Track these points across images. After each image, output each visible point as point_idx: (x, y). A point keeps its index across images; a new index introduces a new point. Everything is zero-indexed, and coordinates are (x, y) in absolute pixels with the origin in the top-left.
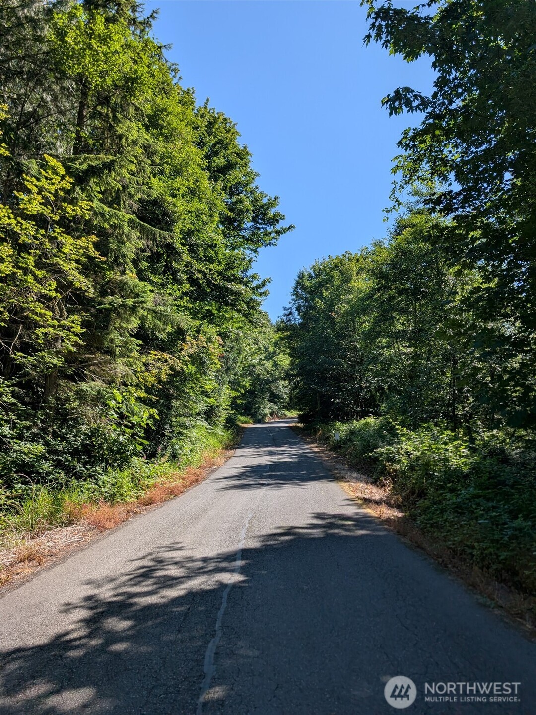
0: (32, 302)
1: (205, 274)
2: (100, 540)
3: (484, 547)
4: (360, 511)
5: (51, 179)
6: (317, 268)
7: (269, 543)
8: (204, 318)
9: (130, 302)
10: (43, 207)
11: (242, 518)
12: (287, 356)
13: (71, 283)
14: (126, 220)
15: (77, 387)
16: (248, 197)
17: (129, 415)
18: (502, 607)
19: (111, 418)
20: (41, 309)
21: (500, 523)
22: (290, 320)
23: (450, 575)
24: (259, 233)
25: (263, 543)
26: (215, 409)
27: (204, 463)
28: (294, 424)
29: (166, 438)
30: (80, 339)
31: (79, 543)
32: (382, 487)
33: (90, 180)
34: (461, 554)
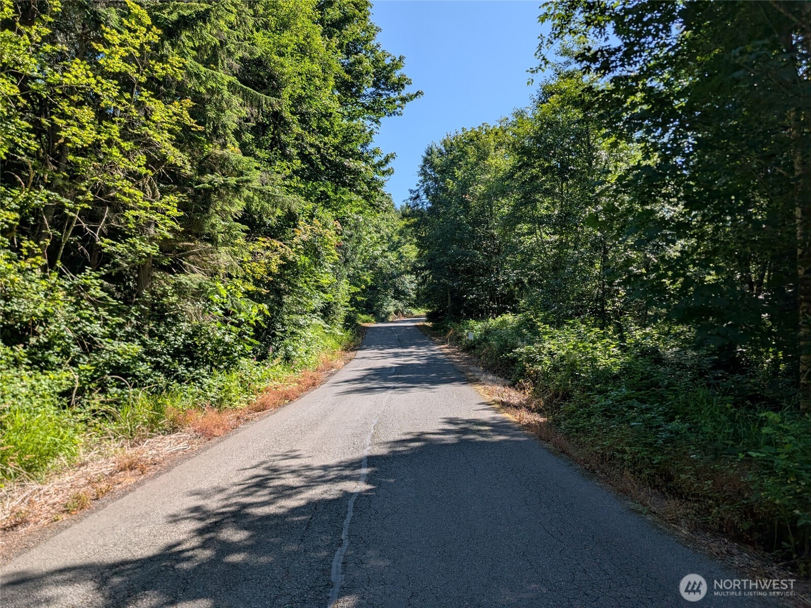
0: (119, 180)
1: (318, 149)
2: (208, 448)
3: (636, 451)
4: (497, 415)
5: (135, 31)
6: (448, 143)
7: (398, 449)
8: (317, 201)
9: (232, 181)
10: (127, 65)
11: (366, 423)
12: (414, 246)
13: (164, 158)
14: (226, 83)
15: (174, 280)
16: (368, 57)
17: (235, 311)
18: (655, 513)
19: (215, 314)
20: (130, 188)
21: (655, 425)
22: (418, 205)
23: (598, 480)
24: (381, 100)
25: (391, 450)
26: (332, 306)
27: (321, 365)
28: (421, 323)
29: (278, 339)
30: (177, 224)
31: (186, 452)
32: (521, 389)
33: (181, 32)
34: (610, 460)
